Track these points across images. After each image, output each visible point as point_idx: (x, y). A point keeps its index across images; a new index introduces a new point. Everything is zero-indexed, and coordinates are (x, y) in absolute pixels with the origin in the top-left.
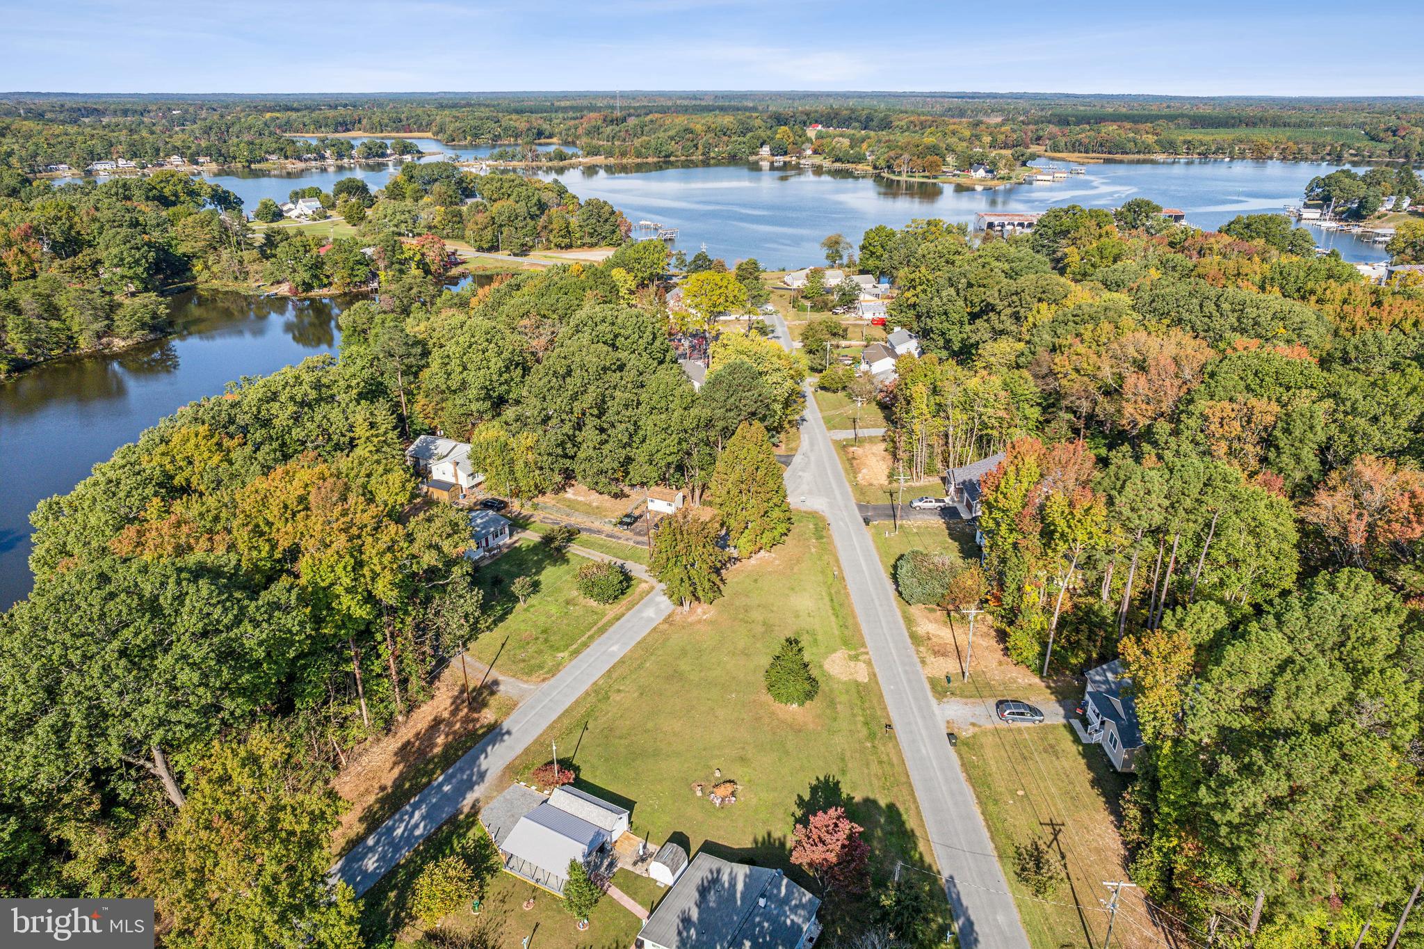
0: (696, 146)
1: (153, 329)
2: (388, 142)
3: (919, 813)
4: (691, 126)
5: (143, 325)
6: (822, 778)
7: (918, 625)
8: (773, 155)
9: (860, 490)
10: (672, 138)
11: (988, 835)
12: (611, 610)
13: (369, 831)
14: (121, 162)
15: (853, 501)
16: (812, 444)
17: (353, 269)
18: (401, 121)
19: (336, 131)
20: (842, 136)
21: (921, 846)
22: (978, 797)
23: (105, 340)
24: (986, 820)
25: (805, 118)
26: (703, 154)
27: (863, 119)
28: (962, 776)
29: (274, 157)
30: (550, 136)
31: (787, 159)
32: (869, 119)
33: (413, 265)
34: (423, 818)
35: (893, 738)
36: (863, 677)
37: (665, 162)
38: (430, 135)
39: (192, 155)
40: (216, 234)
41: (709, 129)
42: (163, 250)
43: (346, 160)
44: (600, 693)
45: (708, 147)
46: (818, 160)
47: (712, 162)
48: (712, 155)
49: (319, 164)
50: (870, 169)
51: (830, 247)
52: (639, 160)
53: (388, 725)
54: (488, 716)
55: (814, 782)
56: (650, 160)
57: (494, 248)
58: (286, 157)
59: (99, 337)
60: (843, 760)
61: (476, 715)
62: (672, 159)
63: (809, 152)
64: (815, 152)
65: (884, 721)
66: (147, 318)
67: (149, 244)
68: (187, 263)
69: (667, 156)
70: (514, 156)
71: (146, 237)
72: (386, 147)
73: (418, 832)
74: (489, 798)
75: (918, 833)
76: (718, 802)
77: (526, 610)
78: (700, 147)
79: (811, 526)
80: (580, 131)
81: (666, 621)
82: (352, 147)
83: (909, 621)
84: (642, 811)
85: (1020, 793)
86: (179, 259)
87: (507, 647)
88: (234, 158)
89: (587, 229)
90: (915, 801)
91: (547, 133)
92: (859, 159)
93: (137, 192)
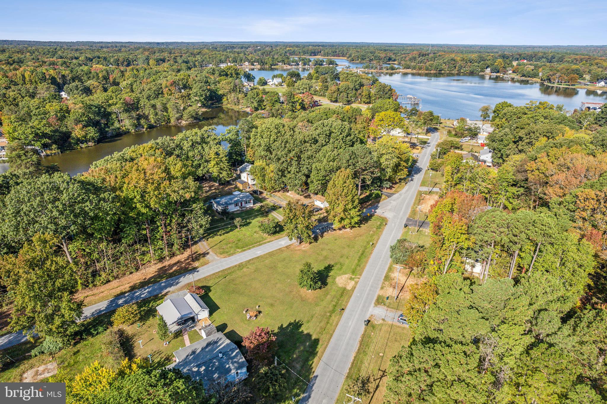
0: (455, 67)
1: (196, 118)
2: (325, 60)
3: (326, 348)
4: (455, 58)
5: (192, 117)
6: (297, 321)
7: (393, 272)
8: (491, 72)
9: (414, 212)
10: (445, 63)
11: (350, 366)
12: (269, 238)
13: (129, 291)
14: (229, 64)
15: (407, 216)
16: (407, 191)
17: (273, 104)
18: (336, 52)
19: (311, 55)
20: (531, 65)
21: (316, 360)
22: (359, 350)
23: (180, 121)
24: (354, 360)
25: (518, 56)
26: (458, 71)
27: (549, 57)
28: (359, 339)
29: (280, 64)
30: (395, 60)
31: (498, 74)
32: (553, 57)
33: (298, 104)
34: (148, 292)
35: (341, 315)
36: (349, 287)
37: (439, 73)
38: (346, 58)
39: (252, 62)
40: (232, 87)
41: (463, 60)
42: (214, 92)
43: (307, 66)
44: (240, 266)
45: (461, 67)
46: (514, 76)
47: (461, 74)
48: (462, 71)
49: (296, 67)
50: (539, 80)
51: (483, 111)
52: (427, 72)
53: (161, 259)
54: (196, 264)
55: (292, 321)
56: (432, 72)
57: (336, 101)
58: (285, 64)
59: (178, 120)
60: (312, 317)
61: (192, 263)
62: (443, 72)
63: (511, 72)
64: (514, 72)
65: (343, 307)
66: (194, 114)
67: (209, 90)
68: (221, 97)
69: (440, 71)
70: (372, 67)
71: (208, 87)
72: (324, 61)
73: (142, 296)
74: (173, 292)
75: (318, 355)
76: (248, 317)
77: (238, 231)
78: (457, 67)
79: (379, 223)
80: (407, 59)
81: (286, 247)
82: (310, 61)
83: (390, 269)
84: (220, 312)
85: (381, 354)
86: (219, 96)
87: (221, 243)
88: (266, 63)
89: (377, 96)
90: (328, 343)
91: (393, 59)
92: (535, 75)
93: (217, 72)
